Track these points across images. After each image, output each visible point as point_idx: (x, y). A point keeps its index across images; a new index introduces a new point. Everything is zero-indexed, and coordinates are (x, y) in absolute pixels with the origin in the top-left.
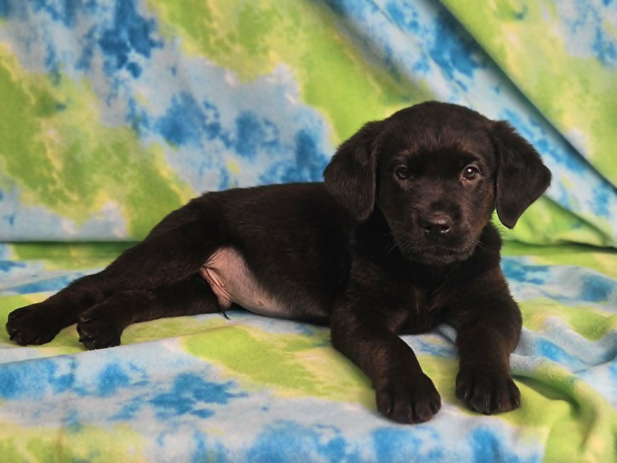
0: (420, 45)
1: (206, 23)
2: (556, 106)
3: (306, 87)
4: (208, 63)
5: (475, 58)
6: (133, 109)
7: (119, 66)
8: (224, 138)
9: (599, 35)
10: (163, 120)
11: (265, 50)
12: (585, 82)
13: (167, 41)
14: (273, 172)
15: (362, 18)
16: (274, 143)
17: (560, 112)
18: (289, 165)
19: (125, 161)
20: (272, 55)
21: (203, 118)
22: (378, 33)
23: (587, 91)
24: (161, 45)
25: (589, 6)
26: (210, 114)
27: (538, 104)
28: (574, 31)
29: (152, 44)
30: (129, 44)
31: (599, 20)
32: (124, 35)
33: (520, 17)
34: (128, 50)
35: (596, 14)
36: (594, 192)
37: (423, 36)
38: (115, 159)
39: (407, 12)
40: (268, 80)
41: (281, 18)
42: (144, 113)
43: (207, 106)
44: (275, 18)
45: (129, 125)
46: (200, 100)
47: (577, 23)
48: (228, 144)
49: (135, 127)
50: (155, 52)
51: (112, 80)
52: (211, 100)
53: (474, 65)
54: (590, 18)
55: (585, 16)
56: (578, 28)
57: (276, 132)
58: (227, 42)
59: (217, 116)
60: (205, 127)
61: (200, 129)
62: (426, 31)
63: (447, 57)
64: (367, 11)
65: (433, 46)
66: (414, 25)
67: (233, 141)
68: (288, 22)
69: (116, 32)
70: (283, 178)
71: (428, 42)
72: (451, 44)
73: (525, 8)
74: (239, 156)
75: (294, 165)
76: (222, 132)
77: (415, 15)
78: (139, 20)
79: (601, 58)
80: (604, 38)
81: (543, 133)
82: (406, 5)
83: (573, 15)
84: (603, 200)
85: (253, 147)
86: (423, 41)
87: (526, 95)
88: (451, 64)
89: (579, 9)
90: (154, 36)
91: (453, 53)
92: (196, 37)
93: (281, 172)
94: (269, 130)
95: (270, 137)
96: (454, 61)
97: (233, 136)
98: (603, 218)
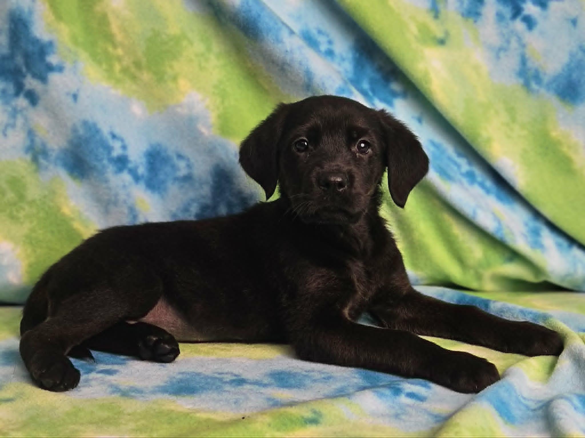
0: (339, 72)
1: (110, 49)
2: (484, 133)
3: (219, 117)
4: (113, 92)
5: (395, 87)
6: (32, 141)
7: (17, 94)
8: (133, 172)
9: (524, 61)
10: (64, 151)
11: (175, 79)
12: (511, 111)
13: (68, 65)
14: (186, 210)
15: (279, 41)
16: (188, 178)
17: (489, 140)
18: (203, 201)
19: (21, 197)
20: (182, 82)
21: (109, 149)
22: (297, 56)
23: (514, 120)
24: (60, 69)
25: (512, 32)
26: (117, 145)
27: (465, 133)
28: (498, 57)
29: (50, 68)
30: (24, 69)
31: (524, 46)
32: (19, 60)
33: (442, 42)
34: (24, 76)
35: (519, 39)
36: (526, 225)
37: (339, 64)
38: (11, 196)
39: (322, 40)
40: (179, 110)
41: (191, 43)
42: (44, 145)
43: (114, 136)
44: (185, 43)
45: (29, 157)
46: (105, 131)
47: (501, 49)
48: (137, 178)
49: (35, 159)
50: (54, 77)
51: (10, 109)
52: (117, 131)
53: (395, 94)
54: (514, 44)
55: (508, 42)
56: (502, 54)
57: (189, 166)
58: (133, 69)
59: (124, 147)
60: (111, 160)
61: (105, 162)
62: (343, 59)
63: (366, 86)
64: (284, 34)
65: (351, 75)
66: (330, 53)
67: (143, 176)
68: (199, 47)
69: (11, 57)
70: (197, 215)
71: (346, 71)
72: (370, 72)
73: (447, 33)
74: (149, 192)
75: (208, 202)
76: (130, 166)
77: (330, 42)
78: (36, 42)
79: (527, 85)
80: (529, 64)
81: (470, 164)
82: (320, 32)
83: (496, 40)
84: (536, 233)
85: (163, 182)
86: (341, 69)
87: (452, 124)
88: (370, 93)
89: (503, 35)
90: (53, 59)
91: (372, 82)
92: (100, 63)
93: (194, 209)
94: (182, 164)
95: (183, 172)
96: (373, 90)
97: (142, 170)
98: (539, 251)
